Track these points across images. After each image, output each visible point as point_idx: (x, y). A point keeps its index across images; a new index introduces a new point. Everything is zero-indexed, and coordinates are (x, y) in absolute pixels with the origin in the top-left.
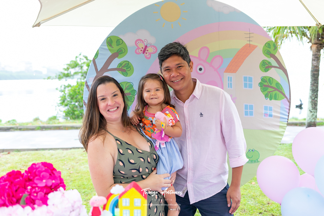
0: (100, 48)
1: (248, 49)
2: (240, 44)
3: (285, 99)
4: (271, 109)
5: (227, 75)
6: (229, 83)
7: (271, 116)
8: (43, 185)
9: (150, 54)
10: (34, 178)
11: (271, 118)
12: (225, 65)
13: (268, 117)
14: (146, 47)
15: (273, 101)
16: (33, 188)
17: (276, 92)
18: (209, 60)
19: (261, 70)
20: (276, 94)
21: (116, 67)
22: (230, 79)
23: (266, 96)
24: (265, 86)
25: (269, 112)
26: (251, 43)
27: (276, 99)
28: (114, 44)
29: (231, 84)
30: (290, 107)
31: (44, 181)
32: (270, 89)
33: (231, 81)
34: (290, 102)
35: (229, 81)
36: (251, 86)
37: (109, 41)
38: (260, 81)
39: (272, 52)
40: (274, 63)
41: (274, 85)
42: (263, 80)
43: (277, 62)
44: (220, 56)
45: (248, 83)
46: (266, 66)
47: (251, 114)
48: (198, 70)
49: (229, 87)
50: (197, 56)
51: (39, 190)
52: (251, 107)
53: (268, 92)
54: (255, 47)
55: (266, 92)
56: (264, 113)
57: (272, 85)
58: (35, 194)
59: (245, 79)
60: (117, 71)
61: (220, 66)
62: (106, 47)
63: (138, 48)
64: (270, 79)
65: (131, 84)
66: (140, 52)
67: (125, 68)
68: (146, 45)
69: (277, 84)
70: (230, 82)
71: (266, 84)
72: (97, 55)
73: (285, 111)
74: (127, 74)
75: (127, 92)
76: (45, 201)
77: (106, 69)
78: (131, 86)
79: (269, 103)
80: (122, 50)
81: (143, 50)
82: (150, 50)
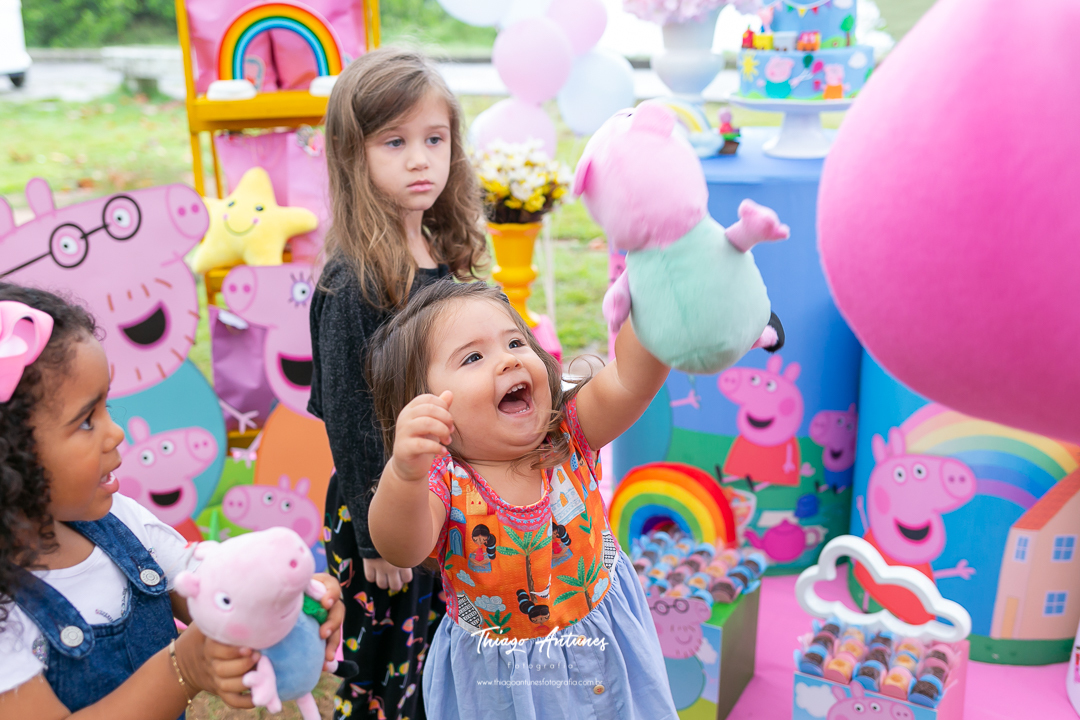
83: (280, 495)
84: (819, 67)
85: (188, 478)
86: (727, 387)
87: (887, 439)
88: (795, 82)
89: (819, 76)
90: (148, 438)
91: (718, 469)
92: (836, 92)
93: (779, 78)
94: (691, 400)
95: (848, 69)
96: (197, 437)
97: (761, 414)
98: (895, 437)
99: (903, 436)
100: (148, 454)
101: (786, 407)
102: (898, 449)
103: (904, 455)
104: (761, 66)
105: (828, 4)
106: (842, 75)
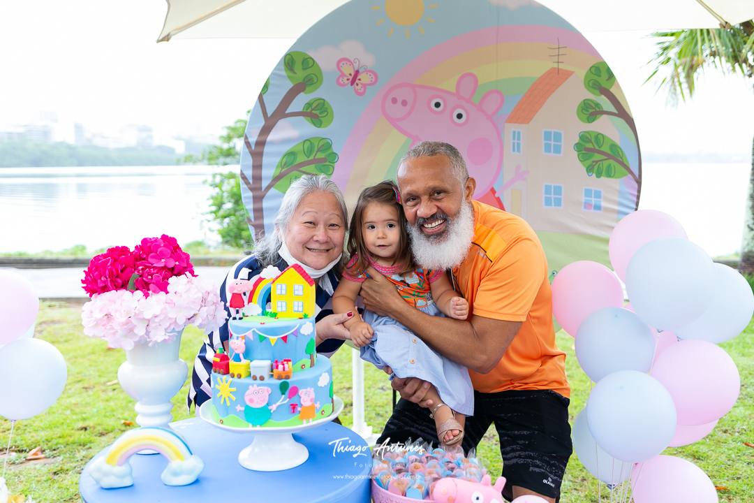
0: (272, 73)
1: (555, 78)
2: (537, 68)
3: (630, 175)
4: (598, 195)
5: (510, 129)
6: (514, 143)
7: (598, 207)
8: (162, 265)
9: (364, 86)
10: (148, 256)
11: (598, 211)
12: (508, 108)
13: (592, 211)
14: (357, 72)
15: (604, 179)
16: (146, 268)
17: (611, 162)
18: (476, 99)
19: (581, 119)
20: (609, 166)
21: (300, 109)
22: (517, 136)
23: (590, 170)
24: (586, 149)
25: (593, 201)
26: (561, 66)
27: (609, 175)
28: (298, 67)
29: (519, 144)
30: (639, 191)
31: (163, 260)
32: (597, 157)
33: (519, 139)
34: (639, 182)
35: (514, 139)
36: (558, 150)
37: (289, 61)
38: (577, 140)
39: (605, 84)
40: (607, 105)
41: (606, 149)
42: (584, 137)
43: (613, 104)
44: (497, 92)
45: (552, 143)
46: (590, 112)
47: (558, 203)
48: (455, 116)
49: (514, 150)
50: (454, 91)
51: (156, 271)
52: (558, 190)
53: (593, 162)
54: (568, 74)
55: (589, 162)
56: (583, 201)
57: (602, 149)
58: (150, 277)
59: (547, 135)
60: (301, 118)
61: (497, 110)
62: (284, 73)
63: (343, 75)
64: (598, 138)
65: (328, 143)
66: (346, 82)
67: (317, 112)
68: (356, 69)
69: (614, 146)
70: (516, 141)
71: (589, 146)
72: (266, 87)
73: (630, 200)
74: (321, 123)
75: (320, 155)
76: (163, 287)
77: (281, 112)
78: (328, 146)
79: (595, 183)
80: (311, 79)
81: (351, 78)
82: (364, 78)
84: (294, 391)
88: (274, 407)
89: (294, 400)
92: (311, 412)
93: (258, 404)
95: (317, 389)
104: (240, 392)
105: (296, 333)
106: (313, 395)
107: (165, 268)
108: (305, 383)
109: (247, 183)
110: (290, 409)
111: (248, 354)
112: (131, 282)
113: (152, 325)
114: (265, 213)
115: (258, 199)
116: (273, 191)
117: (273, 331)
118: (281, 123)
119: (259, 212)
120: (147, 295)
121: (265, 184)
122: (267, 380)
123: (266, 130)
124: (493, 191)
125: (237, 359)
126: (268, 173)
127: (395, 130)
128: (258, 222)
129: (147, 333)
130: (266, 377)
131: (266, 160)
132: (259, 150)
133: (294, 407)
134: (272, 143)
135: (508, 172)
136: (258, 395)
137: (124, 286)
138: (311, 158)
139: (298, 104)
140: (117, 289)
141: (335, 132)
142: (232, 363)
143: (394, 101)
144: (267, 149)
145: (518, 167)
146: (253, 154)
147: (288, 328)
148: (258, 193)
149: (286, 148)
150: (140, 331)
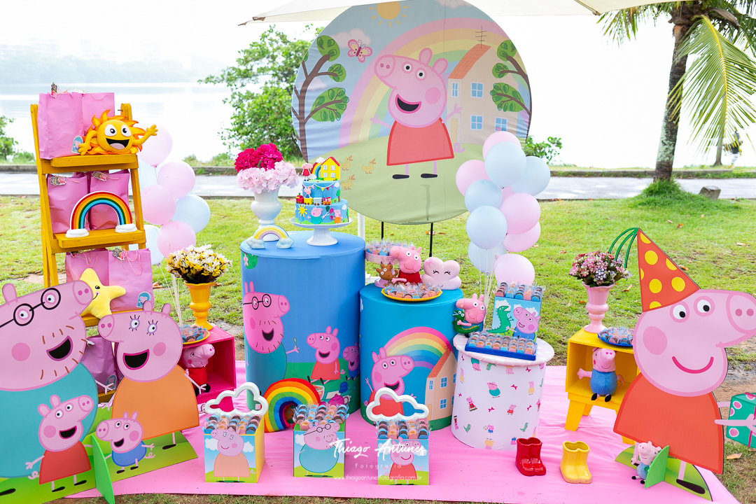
0: (309, 49)
1: (479, 50)
2: (468, 45)
3: (524, 110)
4: (504, 122)
5: (451, 82)
6: (453, 91)
7: (504, 129)
9: (364, 56)
10: (264, 153)
12: (450, 70)
14: (360, 48)
15: (508, 112)
16: (264, 158)
17: (513, 102)
18: (431, 64)
19: (495, 75)
20: (512, 104)
21: (327, 71)
22: (455, 86)
23: (499, 106)
24: (498, 94)
25: (501, 125)
26: (483, 43)
27: (511, 110)
28: (325, 45)
29: (457, 91)
30: (530, 120)
31: (271, 155)
32: (504, 99)
33: (457, 88)
34: (530, 114)
35: (453, 88)
36: (480, 94)
37: (320, 42)
38: (492, 88)
39: (510, 54)
40: (511, 67)
41: (510, 94)
42: (496, 87)
43: (515, 66)
44: (444, 59)
45: (477, 90)
46: (501, 71)
47: (480, 127)
48: (418, 74)
49: (453, 95)
51: (269, 159)
52: (480, 119)
53: (502, 102)
54: (488, 48)
55: (499, 102)
56: (495, 126)
57: (507, 94)
58: (266, 162)
59: (474, 86)
60: (327, 76)
61: (444, 71)
62: (317, 49)
63: (352, 50)
64: (505, 87)
65: (343, 91)
66: (354, 54)
67: (337, 73)
68: (360, 46)
69: (515, 92)
70: (455, 90)
71: (500, 92)
72: (306, 57)
73: (524, 125)
74: (339, 79)
75: (338, 98)
76: (273, 166)
77: (315, 73)
78: (342, 93)
79: (502, 114)
80: (333, 52)
81: (356, 52)
82: (364, 52)
83: (124, 422)
84: (332, 210)
85: (79, 421)
86: (310, 342)
87: (378, 353)
88: (324, 217)
89: (332, 214)
90: (59, 406)
91: (308, 377)
92: (339, 220)
93: (317, 215)
94: (295, 349)
95: (342, 210)
96: (84, 400)
97: (324, 352)
98: (382, 351)
99: (385, 350)
100: (60, 412)
101: (334, 347)
102: (383, 356)
103: (386, 357)
104: (309, 211)
105: (332, 186)
106: (340, 213)
107: (272, 158)
108: (337, 207)
109: (296, 115)
110: (329, 218)
111: (312, 195)
112: (259, 164)
113: (269, 183)
114: (306, 133)
115: (302, 124)
116: (311, 119)
117: (322, 185)
118: (316, 79)
119: (303, 132)
120: (266, 170)
121: (306, 115)
122: (320, 205)
123: (307, 83)
124: (440, 120)
125: (308, 197)
126: (308, 109)
127: (382, 83)
128: (302, 138)
129: (267, 186)
130: (320, 204)
131: (306, 101)
132: (302, 95)
133: (332, 217)
134: (310, 91)
135: (450, 108)
136: (317, 212)
137: (255, 166)
138: (333, 100)
139: (325, 67)
140: (253, 167)
141: (347, 84)
142: (305, 198)
143: (382, 65)
144: (307, 94)
145: (456, 105)
146: (299, 97)
147: (329, 184)
148: (302, 121)
149: (319, 94)
150: (264, 185)
